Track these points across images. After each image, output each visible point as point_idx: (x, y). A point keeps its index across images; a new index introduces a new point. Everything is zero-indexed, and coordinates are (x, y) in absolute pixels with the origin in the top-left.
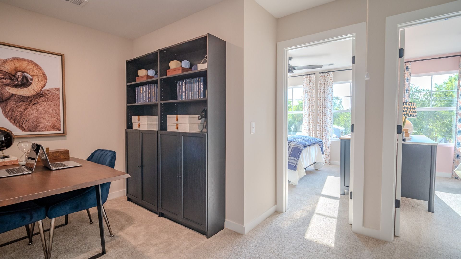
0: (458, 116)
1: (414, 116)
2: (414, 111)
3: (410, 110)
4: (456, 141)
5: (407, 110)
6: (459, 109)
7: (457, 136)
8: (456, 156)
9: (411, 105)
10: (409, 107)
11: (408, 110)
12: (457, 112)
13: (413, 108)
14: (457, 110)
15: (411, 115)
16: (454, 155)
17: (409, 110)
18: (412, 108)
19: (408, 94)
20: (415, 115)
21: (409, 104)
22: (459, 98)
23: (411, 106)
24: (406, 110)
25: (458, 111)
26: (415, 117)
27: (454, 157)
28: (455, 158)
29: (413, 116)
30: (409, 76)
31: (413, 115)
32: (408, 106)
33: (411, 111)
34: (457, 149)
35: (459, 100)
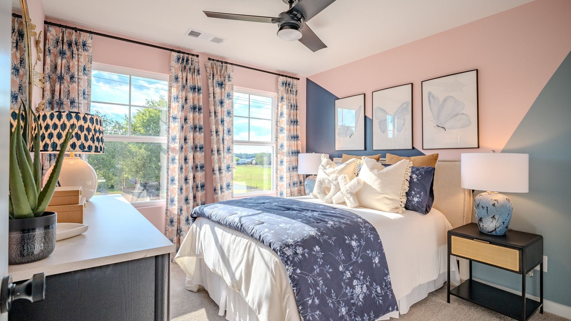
0: (170, 153)
1: (99, 150)
2: (98, 138)
3: (87, 133)
4: (168, 195)
5: (79, 132)
6: (171, 140)
7: (169, 188)
8: (169, 221)
9: (91, 122)
10: (86, 126)
11: (83, 133)
12: (169, 146)
13: (95, 130)
14: (168, 142)
15: (90, 148)
16: (166, 220)
17: (85, 135)
18: (93, 128)
19: (86, 102)
20: (100, 146)
21: (85, 119)
22: (171, 121)
23: (90, 125)
24: (77, 134)
25: (170, 144)
26: (101, 152)
27: (166, 224)
28: (167, 226)
29: (96, 151)
30: (88, 64)
31: (96, 148)
32: (81, 122)
33: (90, 137)
34: (171, 210)
35: (170, 126)
